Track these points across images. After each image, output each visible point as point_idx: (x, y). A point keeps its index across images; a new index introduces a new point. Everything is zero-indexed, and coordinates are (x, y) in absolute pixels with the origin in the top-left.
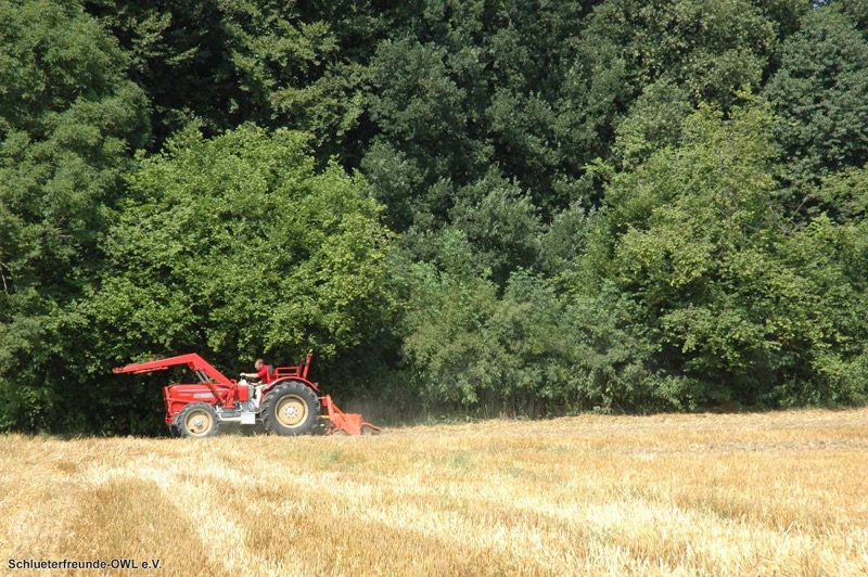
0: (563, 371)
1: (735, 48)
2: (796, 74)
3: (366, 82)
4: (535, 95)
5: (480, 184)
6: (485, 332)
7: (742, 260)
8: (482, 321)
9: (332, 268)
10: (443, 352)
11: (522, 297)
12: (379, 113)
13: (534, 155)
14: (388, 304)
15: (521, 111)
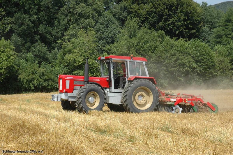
0: (52, 83)
1: (89, 18)
2: (100, 24)
3: (12, 22)
4: (48, 26)
5: (36, 44)
6: (36, 75)
7: (89, 61)
8: (35, 72)
9: (3, 60)
10: (27, 78)
11: (44, 67)
12: (15, 29)
13: (48, 38)
14: (15, 68)
15: (46, 29)
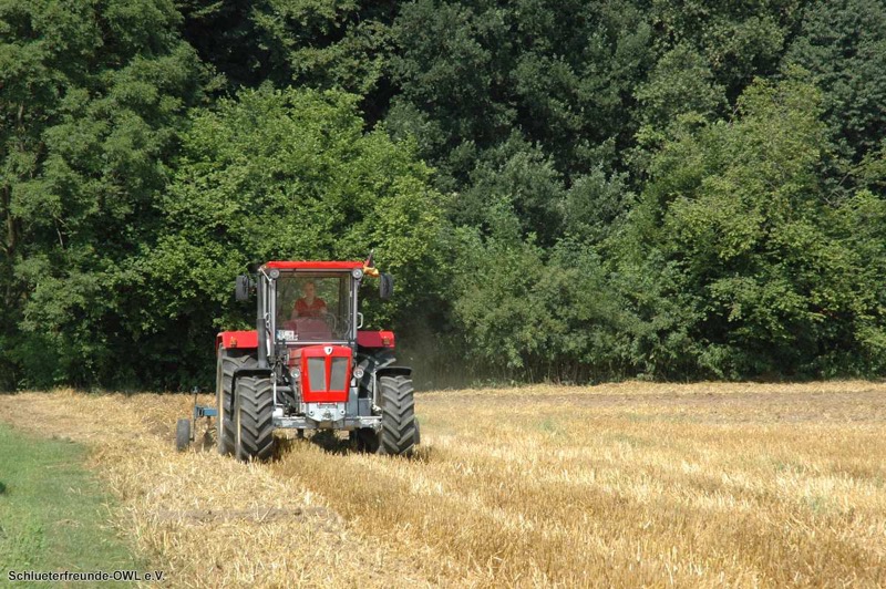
0: (608, 337)
1: (757, 14)
2: (814, 42)
3: (390, 43)
4: (559, 58)
5: (502, 148)
6: (531, 297)
7: (792, 231)
8: (529, 286)
9: (385, 230)
10: (490, 315)
11: (568, 263)
12: (401, 75)
13: (557, 119)
14: (437, 267)
15: (545, 74)
